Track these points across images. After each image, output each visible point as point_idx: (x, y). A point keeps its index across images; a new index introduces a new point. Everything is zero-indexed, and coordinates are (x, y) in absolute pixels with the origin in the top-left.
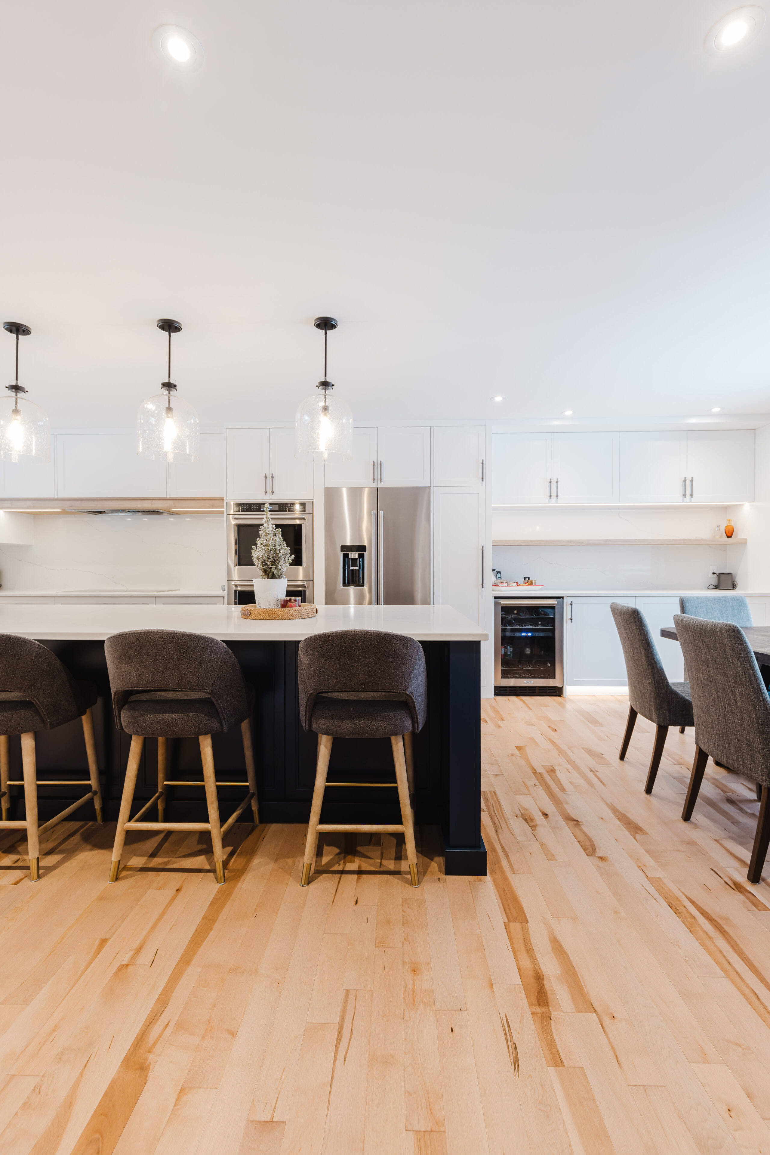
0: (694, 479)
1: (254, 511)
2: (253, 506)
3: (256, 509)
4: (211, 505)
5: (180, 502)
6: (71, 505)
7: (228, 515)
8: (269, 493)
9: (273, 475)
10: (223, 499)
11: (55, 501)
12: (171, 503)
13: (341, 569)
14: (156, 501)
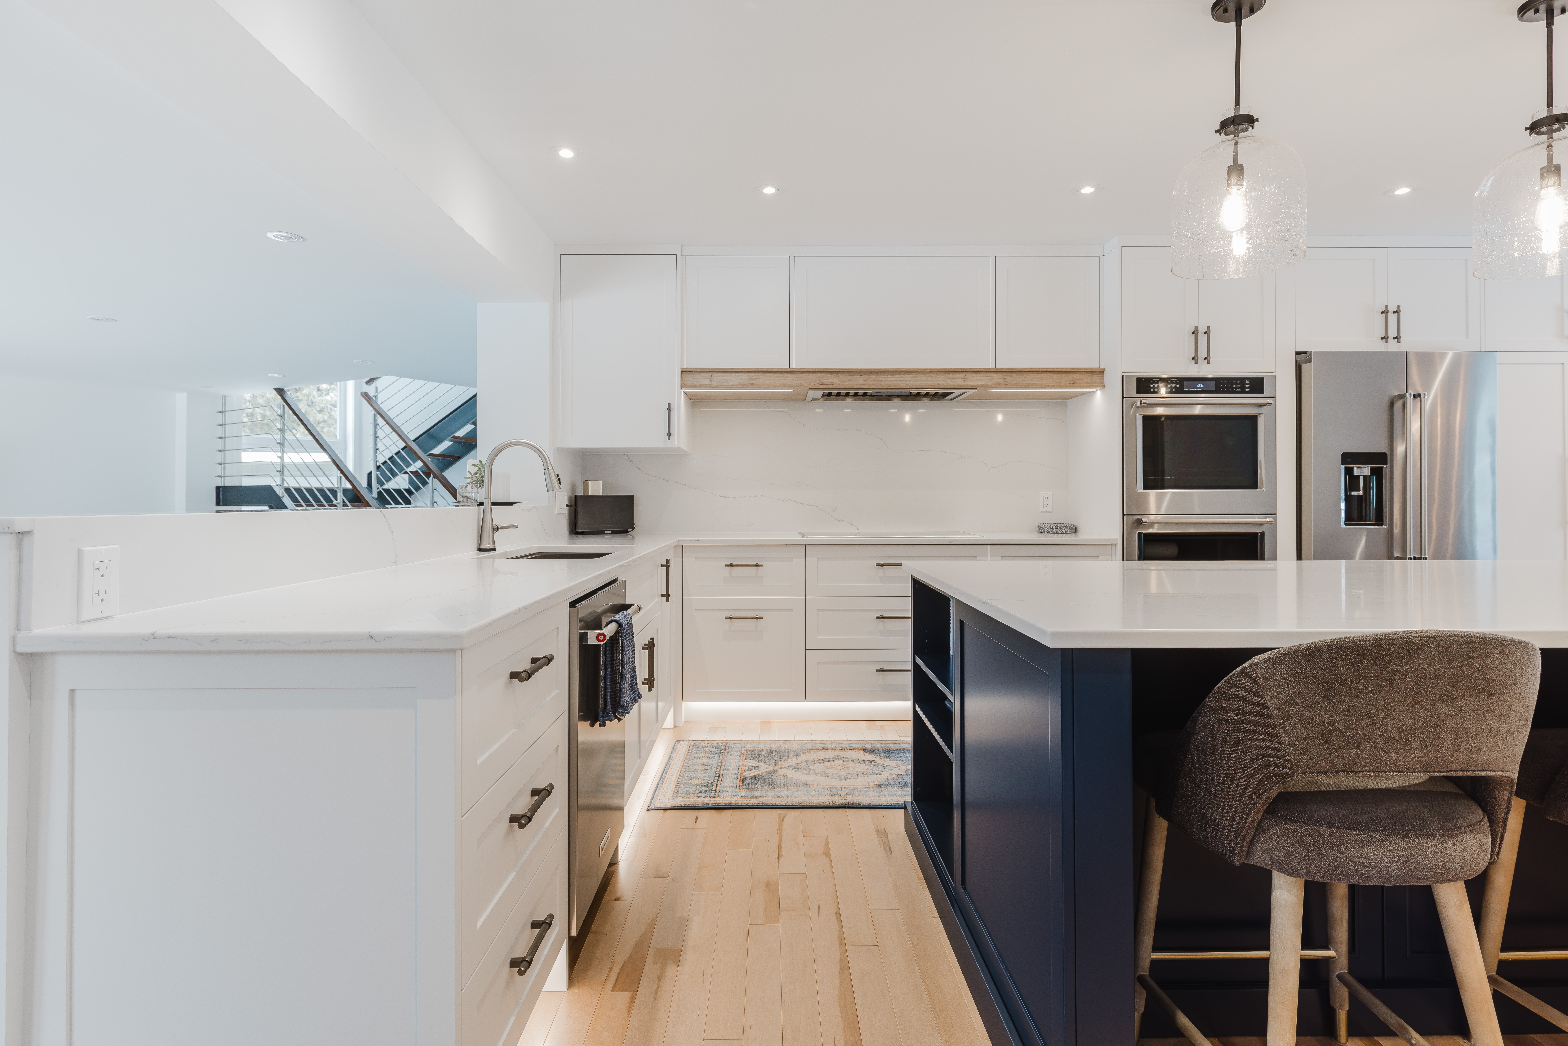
1: (1172, 392)
3: (1175, 388)
4: (1072, 382)
5: (1015, 375)
6: (818, 382)
7: (1124, 399)
8: (1201, 360)
9: (1208, 327)
10: (1102, 372)
11: (790, 375)
12: (999, 378)
13: (1343, 494)
14: (973, 374)
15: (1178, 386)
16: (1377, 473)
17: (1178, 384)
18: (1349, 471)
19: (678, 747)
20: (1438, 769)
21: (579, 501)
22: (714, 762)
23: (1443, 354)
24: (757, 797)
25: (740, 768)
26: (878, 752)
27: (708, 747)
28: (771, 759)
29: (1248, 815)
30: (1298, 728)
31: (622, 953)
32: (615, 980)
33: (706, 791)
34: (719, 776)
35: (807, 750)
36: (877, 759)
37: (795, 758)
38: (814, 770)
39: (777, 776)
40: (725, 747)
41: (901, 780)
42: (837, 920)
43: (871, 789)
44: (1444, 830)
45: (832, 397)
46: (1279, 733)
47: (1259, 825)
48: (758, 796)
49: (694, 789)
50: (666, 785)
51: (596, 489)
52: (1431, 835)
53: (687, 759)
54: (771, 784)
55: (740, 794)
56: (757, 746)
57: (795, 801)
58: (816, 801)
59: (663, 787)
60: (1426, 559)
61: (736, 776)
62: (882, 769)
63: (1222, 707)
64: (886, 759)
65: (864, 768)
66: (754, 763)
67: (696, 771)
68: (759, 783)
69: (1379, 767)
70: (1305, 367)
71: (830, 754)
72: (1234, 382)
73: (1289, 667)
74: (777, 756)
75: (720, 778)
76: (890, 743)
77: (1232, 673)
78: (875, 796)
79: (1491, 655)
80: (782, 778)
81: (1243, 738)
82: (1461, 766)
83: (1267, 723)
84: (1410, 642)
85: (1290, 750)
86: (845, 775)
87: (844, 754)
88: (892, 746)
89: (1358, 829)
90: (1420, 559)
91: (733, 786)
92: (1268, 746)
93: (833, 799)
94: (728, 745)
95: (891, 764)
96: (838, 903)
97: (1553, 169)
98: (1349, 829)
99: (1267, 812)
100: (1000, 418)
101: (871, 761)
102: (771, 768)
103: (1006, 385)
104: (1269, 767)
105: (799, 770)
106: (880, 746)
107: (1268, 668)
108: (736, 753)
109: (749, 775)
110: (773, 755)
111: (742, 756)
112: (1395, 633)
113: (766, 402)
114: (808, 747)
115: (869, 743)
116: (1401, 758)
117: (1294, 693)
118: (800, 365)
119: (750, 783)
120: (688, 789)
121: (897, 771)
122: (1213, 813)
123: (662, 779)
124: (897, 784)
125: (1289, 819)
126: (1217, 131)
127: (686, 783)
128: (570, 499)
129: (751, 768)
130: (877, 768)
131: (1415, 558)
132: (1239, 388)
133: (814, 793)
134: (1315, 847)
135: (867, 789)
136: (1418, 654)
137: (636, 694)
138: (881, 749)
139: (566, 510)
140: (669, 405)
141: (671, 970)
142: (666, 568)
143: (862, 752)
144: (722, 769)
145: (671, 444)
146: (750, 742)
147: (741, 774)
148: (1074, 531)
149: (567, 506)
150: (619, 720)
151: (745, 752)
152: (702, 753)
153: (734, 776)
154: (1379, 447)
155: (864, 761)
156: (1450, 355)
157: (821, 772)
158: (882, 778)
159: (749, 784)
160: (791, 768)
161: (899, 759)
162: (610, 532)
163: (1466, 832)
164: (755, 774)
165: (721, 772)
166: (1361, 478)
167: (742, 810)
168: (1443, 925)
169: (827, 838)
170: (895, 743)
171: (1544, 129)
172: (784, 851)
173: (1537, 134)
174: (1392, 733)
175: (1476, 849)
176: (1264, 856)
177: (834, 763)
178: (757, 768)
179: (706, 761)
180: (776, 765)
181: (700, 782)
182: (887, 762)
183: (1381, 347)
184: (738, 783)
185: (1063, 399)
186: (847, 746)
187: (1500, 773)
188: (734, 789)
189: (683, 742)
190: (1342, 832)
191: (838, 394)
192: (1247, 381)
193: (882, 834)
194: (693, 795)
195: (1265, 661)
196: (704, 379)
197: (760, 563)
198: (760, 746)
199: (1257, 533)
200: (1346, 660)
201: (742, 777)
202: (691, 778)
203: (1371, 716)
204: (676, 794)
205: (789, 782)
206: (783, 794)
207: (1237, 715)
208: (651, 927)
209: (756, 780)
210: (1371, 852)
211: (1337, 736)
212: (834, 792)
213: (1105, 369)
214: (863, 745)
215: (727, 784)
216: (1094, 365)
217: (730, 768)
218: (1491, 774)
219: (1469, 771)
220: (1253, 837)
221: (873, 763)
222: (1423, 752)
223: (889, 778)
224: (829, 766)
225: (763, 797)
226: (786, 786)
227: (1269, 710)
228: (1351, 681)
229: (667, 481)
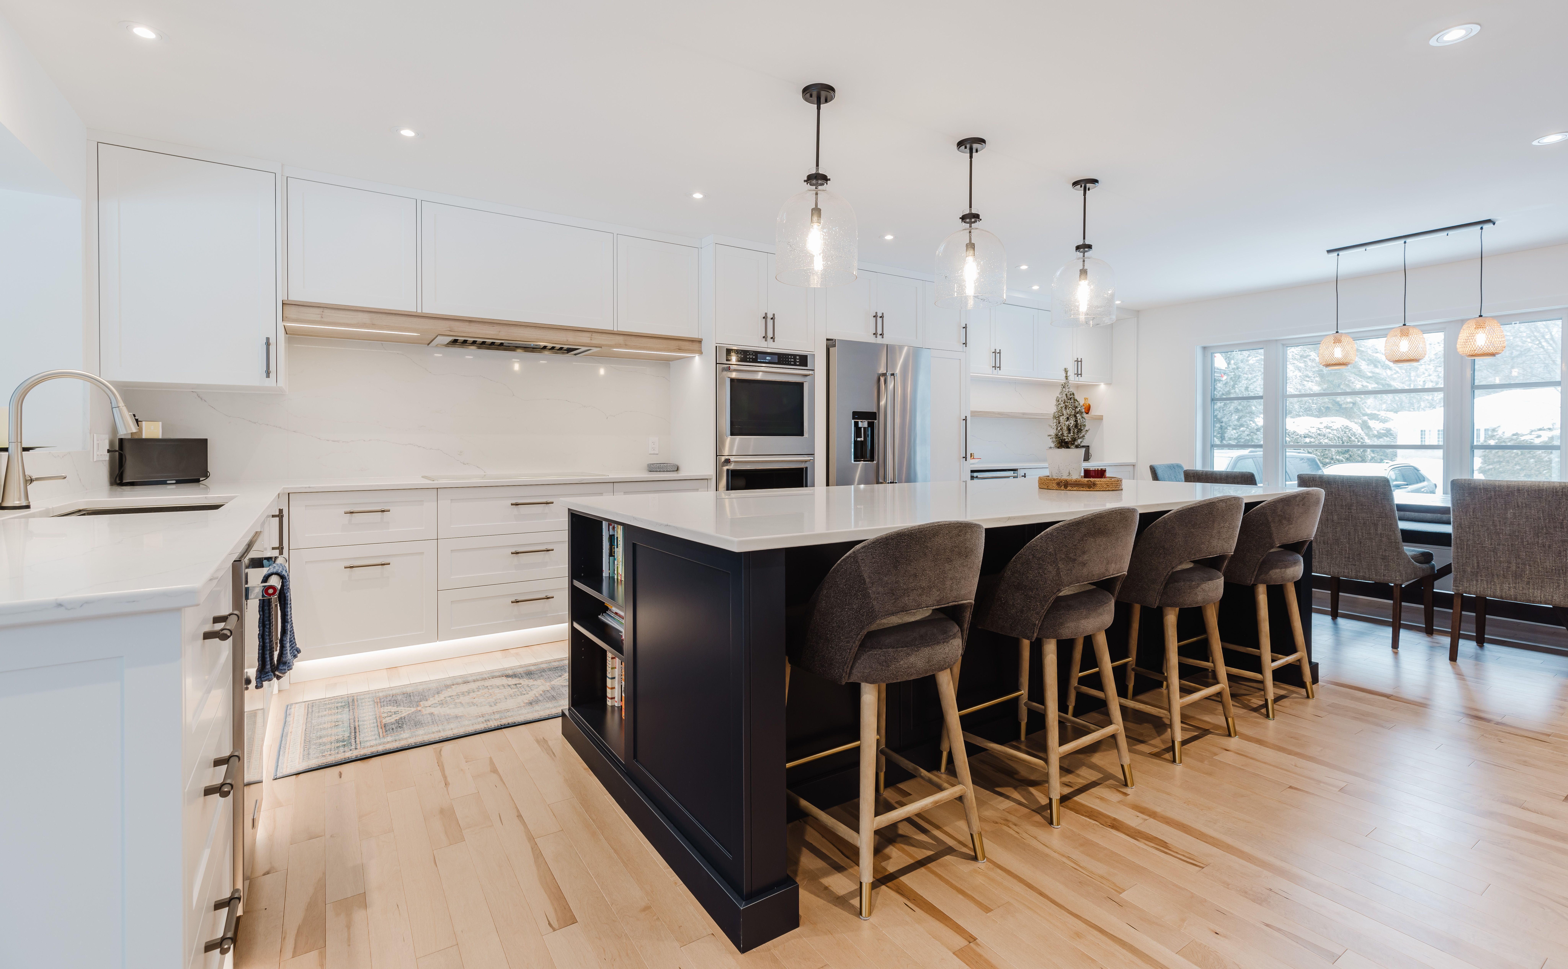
0: (1082, 360)
1: (750, 362)
2: (748, 355)
3: (752, 358)
4: (678, 347)
5: (633, 339)
6: (449, 329)
7: (718, 365)
8: (769, 339)
9: (774, 315)
10: (700, 341)
11: (418, 319)
12: (620, 339)
13: (853, 440)
14: (599, 334)
15: (754, 357)
16: (871, 425)
17: (754, 355)
18: (856, 424)
19: (292, 710)
20: (944, 603)
21: (127, 446)
22: (345, 716)
23: (901, 348)
24: (406, 739)
25: (378, 716)
26: (520, 676)
27: (332, 703)
28: (411, 702)
29: (851, 650)
30: (880, 588)
31: (294, 918)
32: (293, 946)
33: (344, 745)
34: (355, 728)
35: (447, 687)
36: (521, 681)
37: (436, 696)
38: (461, 703)
39: (423, 715)
40: (353, 700)
41: (549, 695)
42: (520, 821)
43: (522, 708)
44: (944, 639)
45: (457, 344)
46: (869, 593)
47: (856, 655)
48: (406, 737)
49: (328, 746)
50: (290, 750)
51: (152, 430)
52: (938, 643)
53: (308, 720)
54: (418, 724)
55: (385, 740)
56: (391, 693)
57: (449, 734)
58: (471, 729)
59: (287, 752)
60: (896, 483)
61: (376, 724)
62: (528, 689)
63: (836, 582)
64: (530, 680)
65: (511, 691)
66: (394, 709)
67: (324, 729)
68: (405, 726)
69: (918, 606)
70: (831, 349)
71: (473, 686)
72: (790, 357)
73: (876, 550)
74: (416, 697)
75: (357, 731)
76: (529, 666)
77: (842, 558)
78: (528, 713)
79: (967, 533)
80: (429, 716)
81: (849, 600)
82: (953, 599)
83: (863, 588)
84: (934, 528)
85: (875, 603)
86: (494, 700)
87: (487, 683)
88: (532, 668)
89: (906, 647)
90: (893, 483)
91: (375, 735)
92: (863, 603)
93: (488, 723)
94: (355, 698)
95: (535, 683)
96: (517, 808)
97: (971, 246)
98: (902, 647)
99: (860, 646)
100: (602, 371)
101: (516, 684)
102: (413, 710)
103: (626, 346)
104: (863, 616)
105: (445, 705)
106: (521, 670)
107: (864, 552)
108: (369, 704)
109: (390, 721)
110: (412, 698)
111: (376, 705)
112: (927, 524)
113: (382, 344)
114: (448, 684)
115: (509, 669)
116: (928, 599)
117: (878, 566)
118: (428, 310)
119: (394, 727)
120: (321, 748)
121: (542, 688)
122: (830, 653)
123: (282, 745)
124: (546, 698)
125: (872, 648)
126: (805, 181)
127: (316, 743)
128: (111, 443)
129: (391, 714)
130: (523, 689)
131: (891, 483)
132: (792, 361)
133: (467, 723)
134: (886, 662)
135: (519, 709)
136: (937, 536)
137: (294, 649)
138: (522, 672)
139: (106, 457)
140: (268, 339)
141: (359, 916)
142: (278, 518)
143: (504, 678)
144: (356, 721)
145: (270, 382)
146: (382, 690)
147: (381, 722)
148: (676, 469)
149: (109, 451)
150: (278, 678)
151: (379, 701)
152: (325, 711)
153: (373, 725)
154: (870, 408)
155: (509, 686)
156: (905, 349)
157: (468, 703)
158: (530, 696)
159: (393, 729)
160: (436, 705)
161: (542, 678)
162: (174, 482)
163: (953, 639)
164: (397, 718)
165: (357, 724)
166: (862, 429)
167: (392, 754)
168: (941, 697)
169: (491, 758)
170: (535, 665)
171: (968, 220)
172: (449, 779)
173: (965, 222)
174: (924, 584)
175: (957, 647)
176: (859, 674)
177: (479, 693)
178: (397, 713)
179: (334, 718)
180: (417, 706)
181: (333, 738)
182: (531, 682)
183: (871, 339)
184: (380, 730)
185: (667, 361)
186: (488, 675)
187: (968, 601)
188: (378, 737)
189: (297, 705)
190: (899, 649)
191: (465, 342)
192: (798, 357)
193: (543, 742)
194: (329, 753)
195: (862, 548)
196: (314, 314)
197: (386, 508)
198: (394, 692)
199: (803, 468)
200: (905, 542)
201: (383, 724)
202: (321, 737)
203: (915, 575)
204: (307, 755)
205: (437, 718)
206: (434, 730)
207: (845, 585)
208: (321, 885)
209: (400, 724)
210: (912, 659)
211: (899, 590)
212: (487, 717)
213: (702, 339)
214: (504, 672)
215: (367, 734)
216: (694, 335)
217: (365, 718)
218: (965, 602)
219: (956, 602)
220: (853, 664)
221: (518, 685)
222: (938, 593)
223: (537, 695)
224: (475, 696)
225: (413, 737)
226: (435, 722)
227: (864, 579)
228: (907, 555)
229: (255, 423)
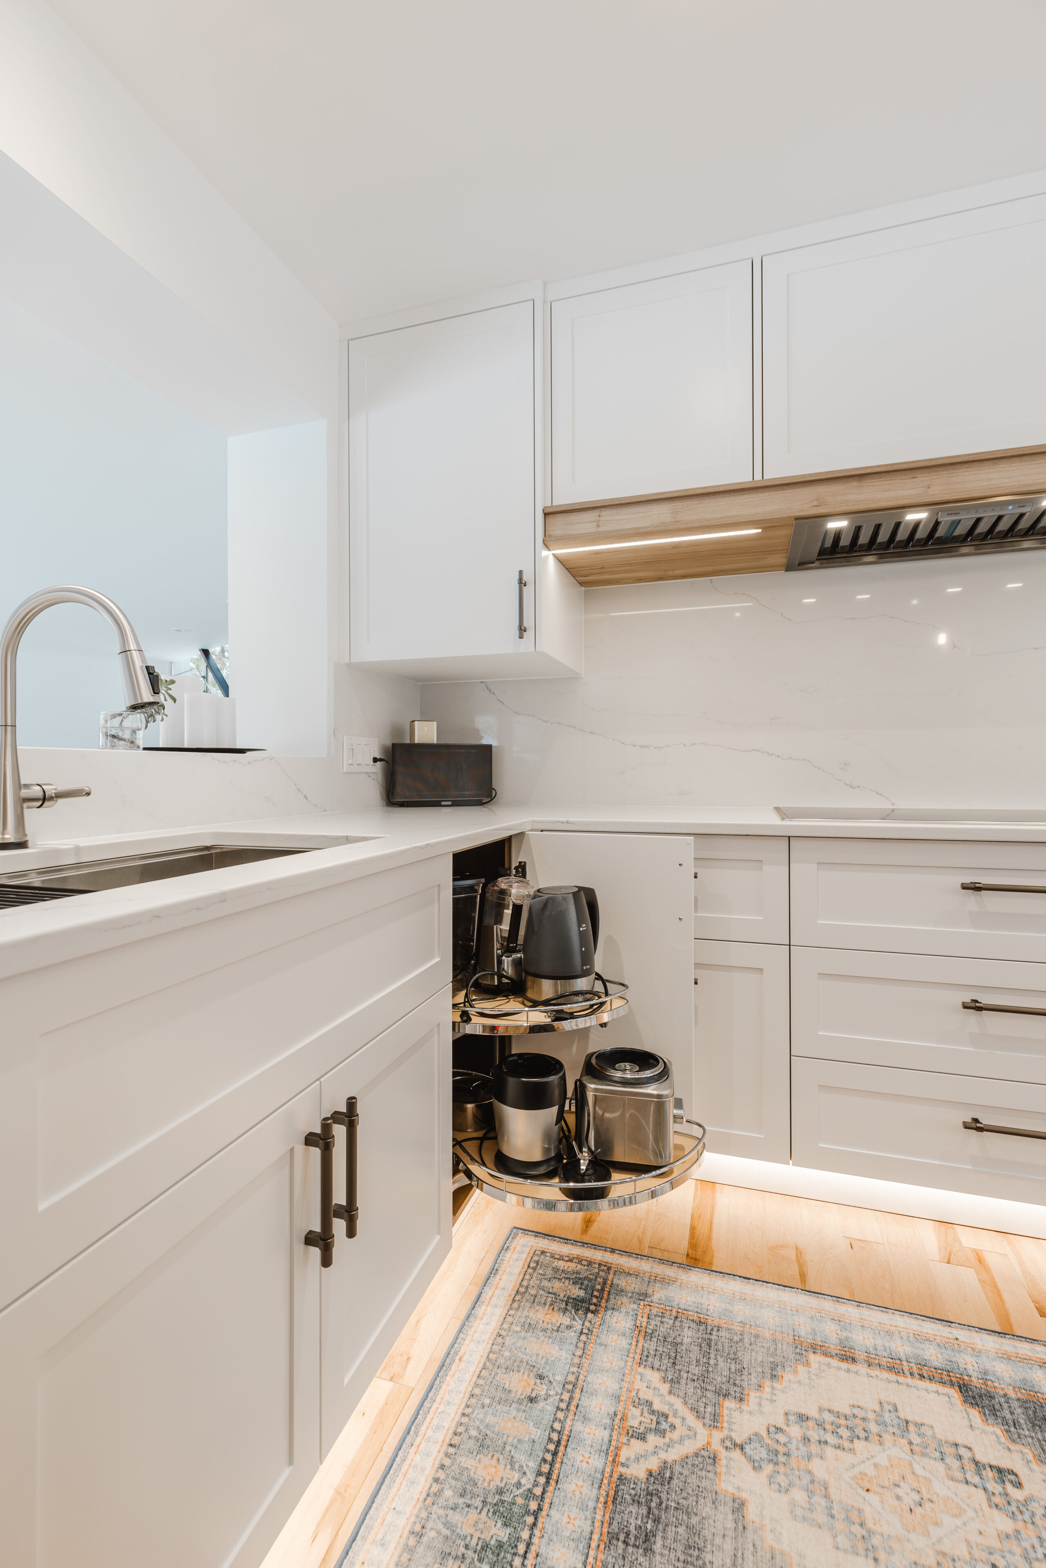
11: (755, 495)
19: (508, 1255)
21: (400, 753)
22: (563, 1359)
25: (621, 1409)
27: (567, 1275)
28: (704, 1381)
33: (501, 1547)
35: (800, 1349)
37: (768, 1389)
38: (826, 1487)
40: (604, 1284)
49: (468, 1523)
51: (426, 733)
53: (504, 1325)
61: (601, 1463)
67: (508, 1398)
68: (658, 1542)
71: (865, 1391)
74: (720, 1363)
75: (556, 1470)
80: (730, 1520)
94: (611, 1277)
102: (701, 1436)
108: (623, 1323)
109: (635, 1472)
110: (712, 1359)
111: (634, 1344)
114: (803, 1332)
118: (774, 472)
120: (454, 1519)
127: (459, 1477)
128: (383, 750)
129: (648, 1419)
139: (377, 767)
140: (522, 574)
145: (527, 646)
147: (616, 1455)
149: (375, 760)
151: (644, 1322)
153: (596, 1461)
160: (758, 1452)
162: (449, 803)
164: (655, 1463)
178: (663, 1426)
179: (545, 1351)
180: (714, 1420)
181: (498, 1475)
184: (600, 1517)
189: (524, 1237)
196: (584, 523)
202: (481, 1445)
209: (651, 1515)
217: (594, 1401)
229: (546, 722)
